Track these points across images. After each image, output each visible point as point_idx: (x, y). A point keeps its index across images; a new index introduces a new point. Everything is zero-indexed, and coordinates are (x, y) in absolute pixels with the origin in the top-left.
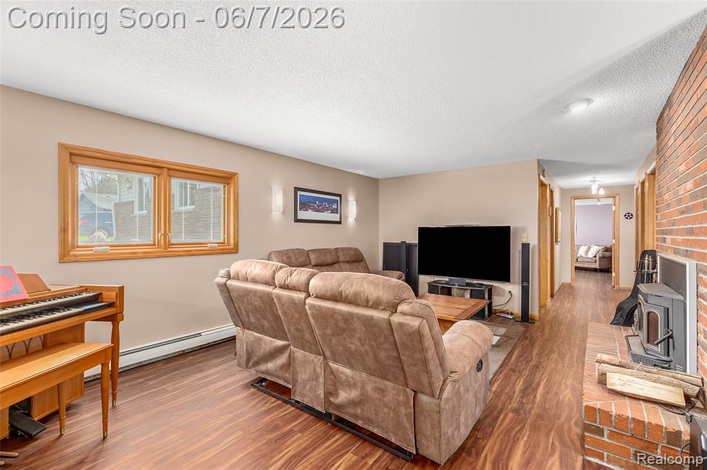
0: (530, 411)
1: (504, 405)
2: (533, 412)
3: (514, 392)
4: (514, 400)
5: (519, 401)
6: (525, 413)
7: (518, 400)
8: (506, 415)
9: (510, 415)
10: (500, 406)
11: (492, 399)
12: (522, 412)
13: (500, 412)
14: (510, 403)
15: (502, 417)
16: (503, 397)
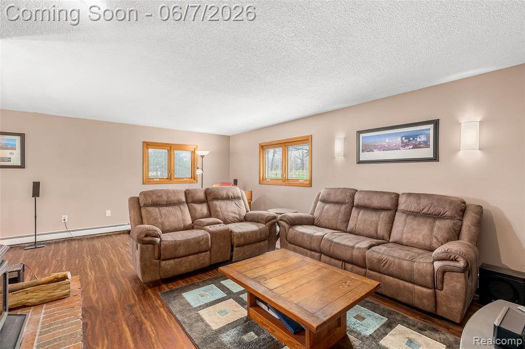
0: (123, 312)
1: (143, 305)
2: (121, 313)
3: (146, 317)
4: (140, 312)
5: (136, 314)
6: (125, 309)
7: (138, 314)
8: (135, 300)
9: (133, 302)
10: (144, 302)
11: (154, 303)
12: (128, 308)
13: (140, 299)
14: (140, 308)
15: (136, 298)
16: (149, 308)
